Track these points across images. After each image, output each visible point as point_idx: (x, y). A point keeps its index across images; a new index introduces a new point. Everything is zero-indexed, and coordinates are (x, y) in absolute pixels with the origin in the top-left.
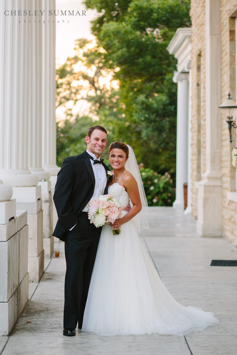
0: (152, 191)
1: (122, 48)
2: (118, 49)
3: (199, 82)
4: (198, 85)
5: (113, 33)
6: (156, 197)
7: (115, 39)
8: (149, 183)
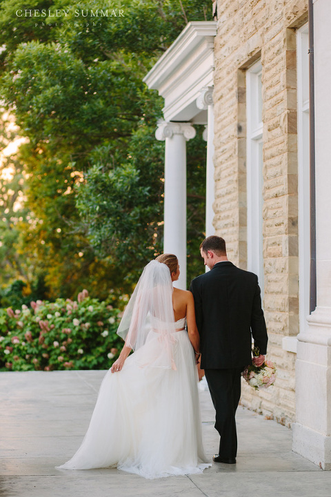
0: (105, 338)
1: (53, 85)
2: (46, 87)
3: (242, 124)
4: (240, 129)
5: (37, 58)
6: (113, 350)
7: (39, 69)
8: (101, 323)
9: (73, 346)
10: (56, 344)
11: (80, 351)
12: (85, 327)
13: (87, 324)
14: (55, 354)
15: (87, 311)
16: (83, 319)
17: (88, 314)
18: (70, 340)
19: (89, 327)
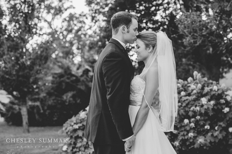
9: (202, 123)
10: (186, 121)
11: (207, 127)
12: (210, 105)
13: (212, 102)
14: (185, 130)
15: (211, 90)
16: (208, 97)
17: (213, 93)
18: (198, 117)
19: (214, 105)
